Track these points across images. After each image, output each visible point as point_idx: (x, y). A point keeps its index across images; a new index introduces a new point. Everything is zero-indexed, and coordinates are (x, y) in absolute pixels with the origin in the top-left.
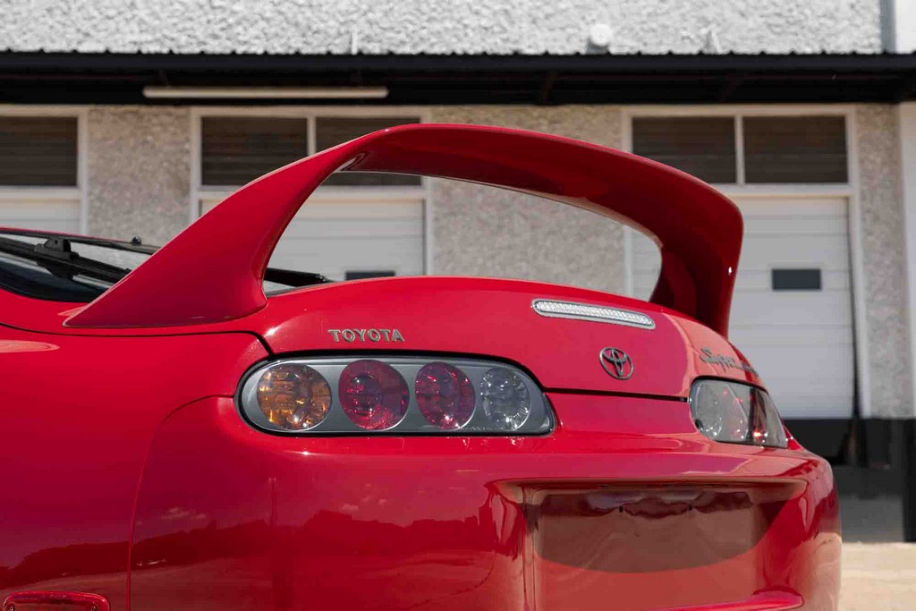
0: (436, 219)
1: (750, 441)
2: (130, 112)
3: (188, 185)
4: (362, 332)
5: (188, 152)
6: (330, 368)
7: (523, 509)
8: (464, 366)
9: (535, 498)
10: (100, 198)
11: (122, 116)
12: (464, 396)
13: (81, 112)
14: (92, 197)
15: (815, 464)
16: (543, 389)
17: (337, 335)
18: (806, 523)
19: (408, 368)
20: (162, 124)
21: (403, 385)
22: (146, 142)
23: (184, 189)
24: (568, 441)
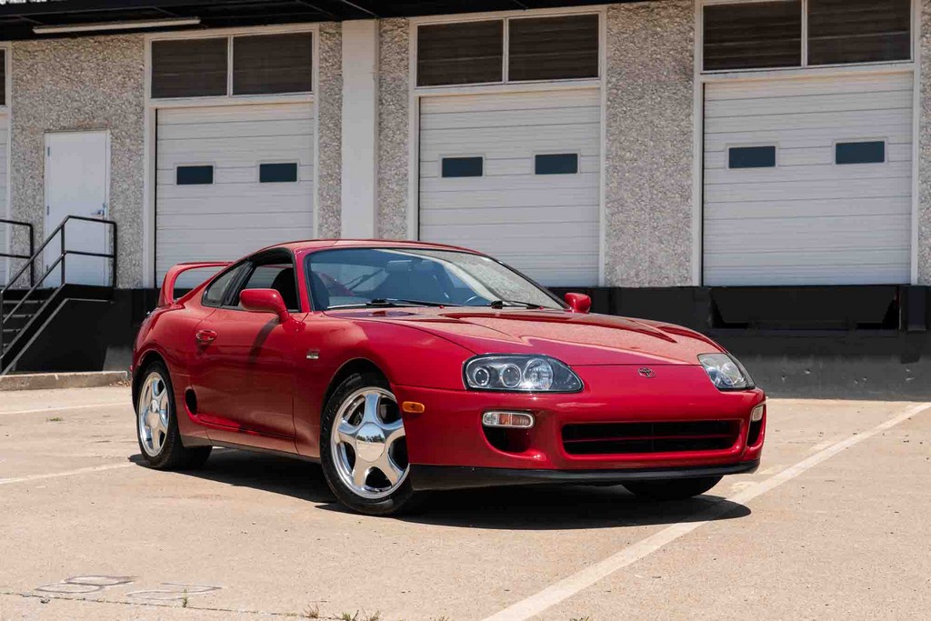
0: (923, 91)
2: (643, 7)
3: (692, 70)
5: (691, 40)
10: (616, 87)
11: (636, 12)
13: (600, 10)
14: (610, 86)
20: (669, 17)
22: (657, 33)
23: (688, 74)
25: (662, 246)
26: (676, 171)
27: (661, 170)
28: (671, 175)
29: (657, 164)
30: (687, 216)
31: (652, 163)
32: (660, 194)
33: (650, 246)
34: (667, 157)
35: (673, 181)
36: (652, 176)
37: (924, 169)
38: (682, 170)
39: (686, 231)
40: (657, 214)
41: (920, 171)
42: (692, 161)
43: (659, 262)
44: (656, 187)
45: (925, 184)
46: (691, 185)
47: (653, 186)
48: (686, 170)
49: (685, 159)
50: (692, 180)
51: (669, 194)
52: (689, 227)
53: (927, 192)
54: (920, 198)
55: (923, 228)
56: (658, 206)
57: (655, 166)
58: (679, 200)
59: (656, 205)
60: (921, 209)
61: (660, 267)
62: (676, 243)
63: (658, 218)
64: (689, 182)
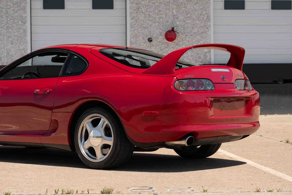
1: (245, 90)
4: (189, 76)
6: (185, 81)
7: (211, 101)
8: (203, 80)
9: (213, 99)
12: (202, 84)
15: (256, 93)
16: (213, 83)
17: (186, 76)
18: (253, 104)
19: (195, 81)
21: (194, 83)
24: (216, 91)
25: (13, 45)
26: (19, 9)
27: (11, 9)
28: (17, 12)
29: (9, 6)
30: (25, 31)
31: (7, 5)
32: (11, 21)
33: (7, 46)
34: (15, 3)
35: (17, 14)
36: (7, 11)
37: (132, 13)
38: (22, 9)
39: (24, 39)
40: (10, 30)
41: (130, 14)
42: (26, 5)
43: (11, 53)
44: (9, 17)
45: (132, 20)
46: (26, 17)
47: (8, 16)
48: (24, 9)
49: (23, 4)
50: (27, 14)
51: (16, 21)
52: (26, 37)
53: (133, 24)
54: (131, 26)
55: (132, 40)
56: (11, 26)
57: (9, 7)
58: (20, 23)
59: (9, 25)
60: (131, 31)
61: (12, 56)
62: (20, 44)
63: (11, 32)
64: (26, 15)
